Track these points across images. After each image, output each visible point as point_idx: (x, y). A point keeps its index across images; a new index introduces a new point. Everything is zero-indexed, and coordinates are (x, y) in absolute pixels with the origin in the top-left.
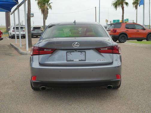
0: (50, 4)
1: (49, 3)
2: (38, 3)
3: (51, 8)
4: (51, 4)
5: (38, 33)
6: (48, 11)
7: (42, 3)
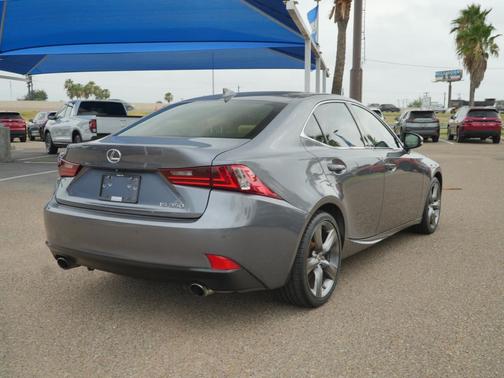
0: (492, 38)
1: (491, 36)
2: (459, 39)
3: (496, 53)
4: (495, 41)
5: (423, 129)
6: (486, 62)
7: (468, 38)
